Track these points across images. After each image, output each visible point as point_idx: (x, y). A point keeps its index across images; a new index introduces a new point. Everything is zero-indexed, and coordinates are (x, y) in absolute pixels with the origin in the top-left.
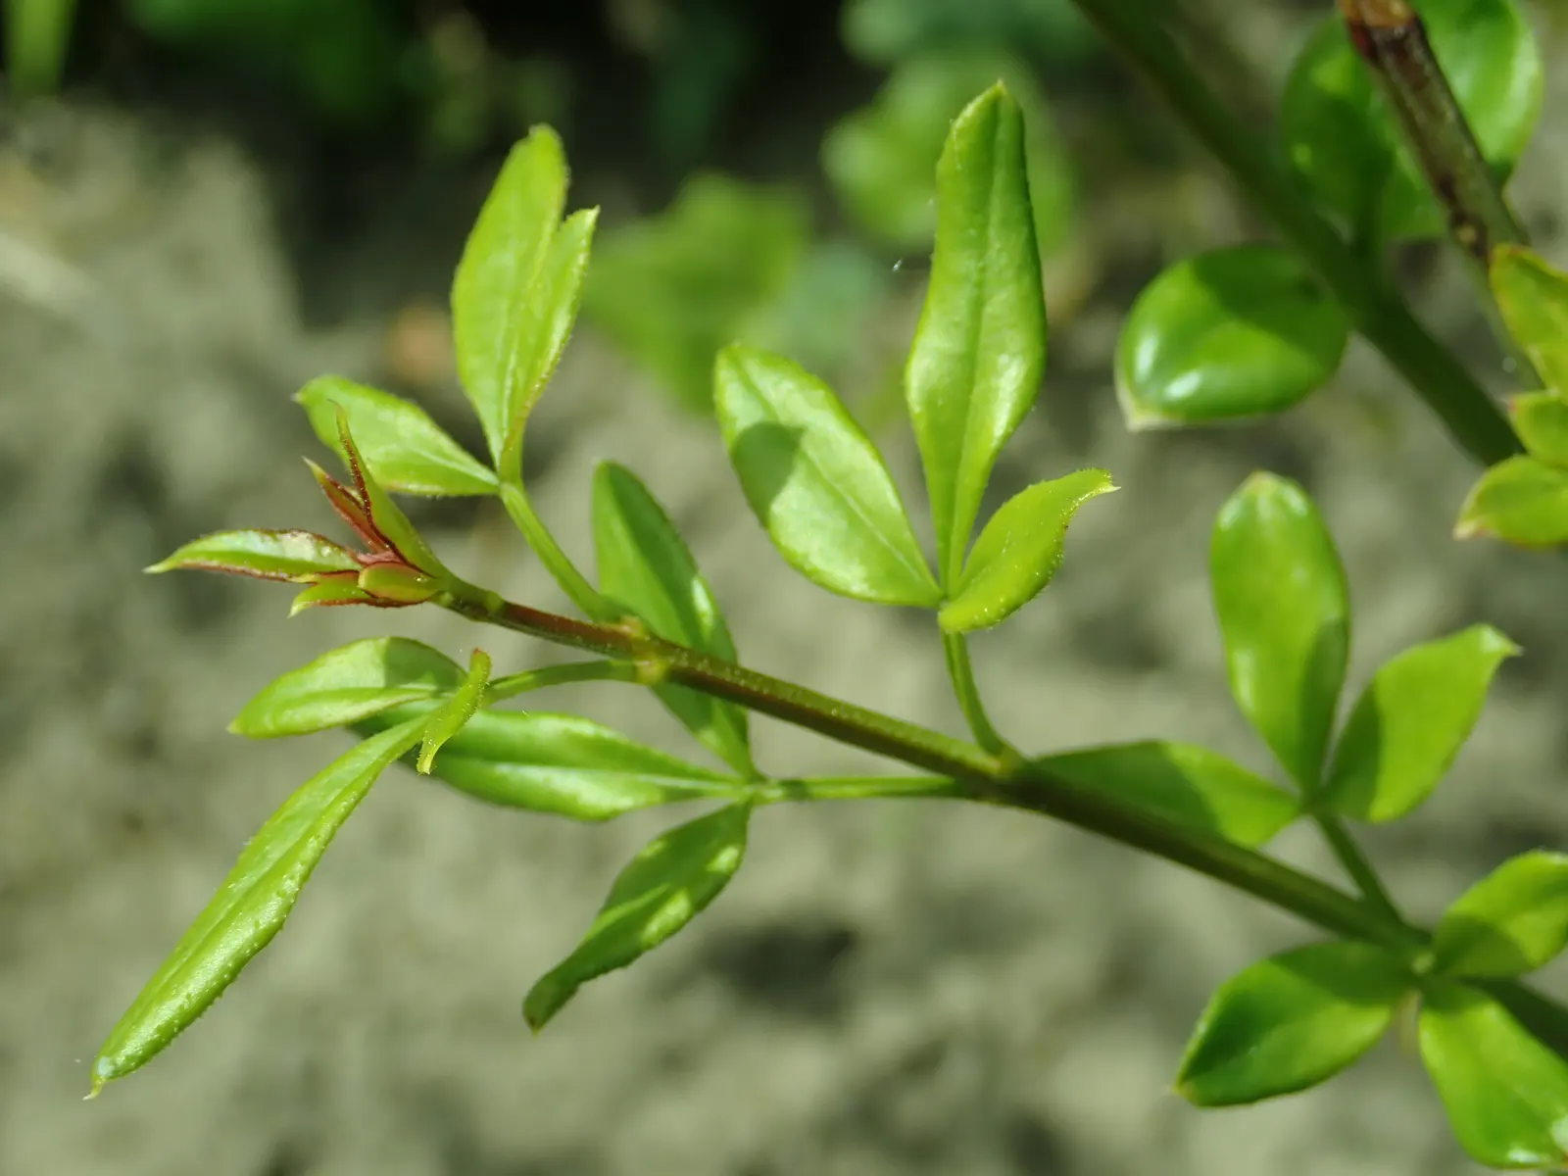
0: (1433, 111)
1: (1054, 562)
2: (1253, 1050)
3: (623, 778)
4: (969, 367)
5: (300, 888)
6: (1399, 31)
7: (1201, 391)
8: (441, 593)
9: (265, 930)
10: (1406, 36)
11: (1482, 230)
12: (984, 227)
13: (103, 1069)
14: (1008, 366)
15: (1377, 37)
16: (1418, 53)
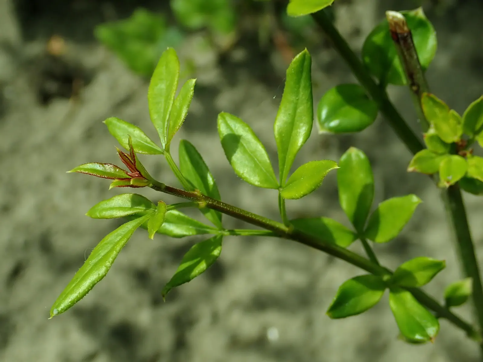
0: (411, 56)
1: (319, 185)
2: (347, 305)
3: (185, 227)
4: (291, 126)
5: (111, 265)
6: (406, 35)
7: (339, 125)
8: (150, 184)
9: (101, 276)
10: (407, 36)
11: (419, 86)
12: (299, 88)
13: (55, 312)
14: (303, 126)
15: (400, 36)
16: (409, 41)
